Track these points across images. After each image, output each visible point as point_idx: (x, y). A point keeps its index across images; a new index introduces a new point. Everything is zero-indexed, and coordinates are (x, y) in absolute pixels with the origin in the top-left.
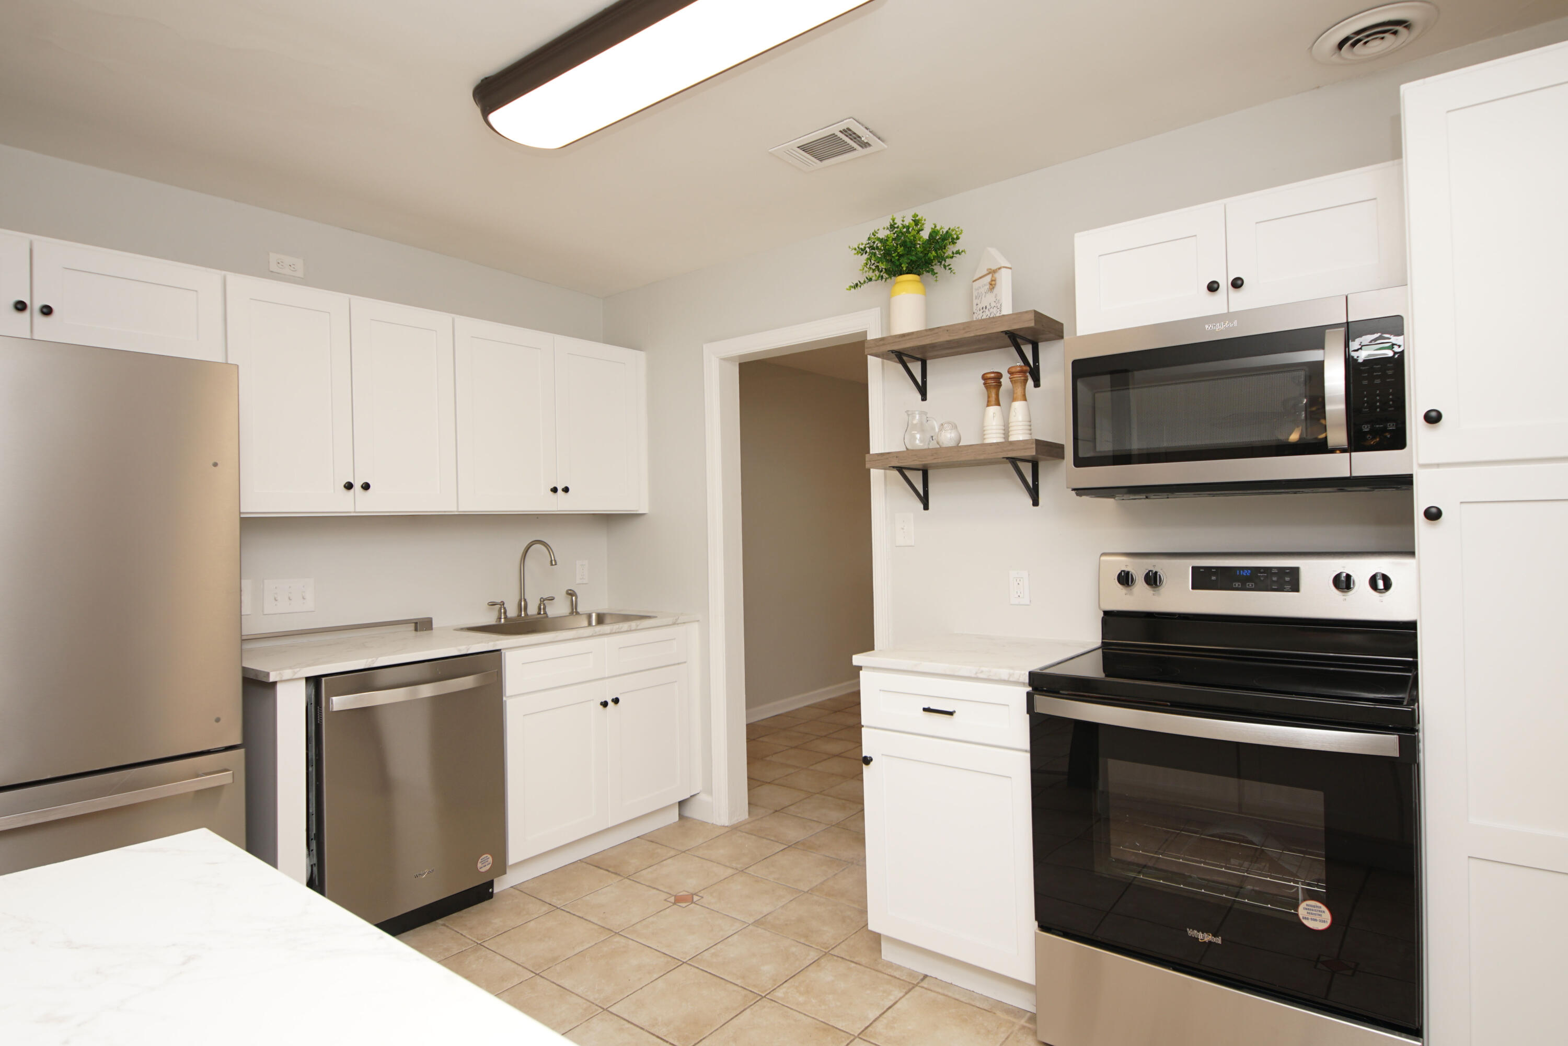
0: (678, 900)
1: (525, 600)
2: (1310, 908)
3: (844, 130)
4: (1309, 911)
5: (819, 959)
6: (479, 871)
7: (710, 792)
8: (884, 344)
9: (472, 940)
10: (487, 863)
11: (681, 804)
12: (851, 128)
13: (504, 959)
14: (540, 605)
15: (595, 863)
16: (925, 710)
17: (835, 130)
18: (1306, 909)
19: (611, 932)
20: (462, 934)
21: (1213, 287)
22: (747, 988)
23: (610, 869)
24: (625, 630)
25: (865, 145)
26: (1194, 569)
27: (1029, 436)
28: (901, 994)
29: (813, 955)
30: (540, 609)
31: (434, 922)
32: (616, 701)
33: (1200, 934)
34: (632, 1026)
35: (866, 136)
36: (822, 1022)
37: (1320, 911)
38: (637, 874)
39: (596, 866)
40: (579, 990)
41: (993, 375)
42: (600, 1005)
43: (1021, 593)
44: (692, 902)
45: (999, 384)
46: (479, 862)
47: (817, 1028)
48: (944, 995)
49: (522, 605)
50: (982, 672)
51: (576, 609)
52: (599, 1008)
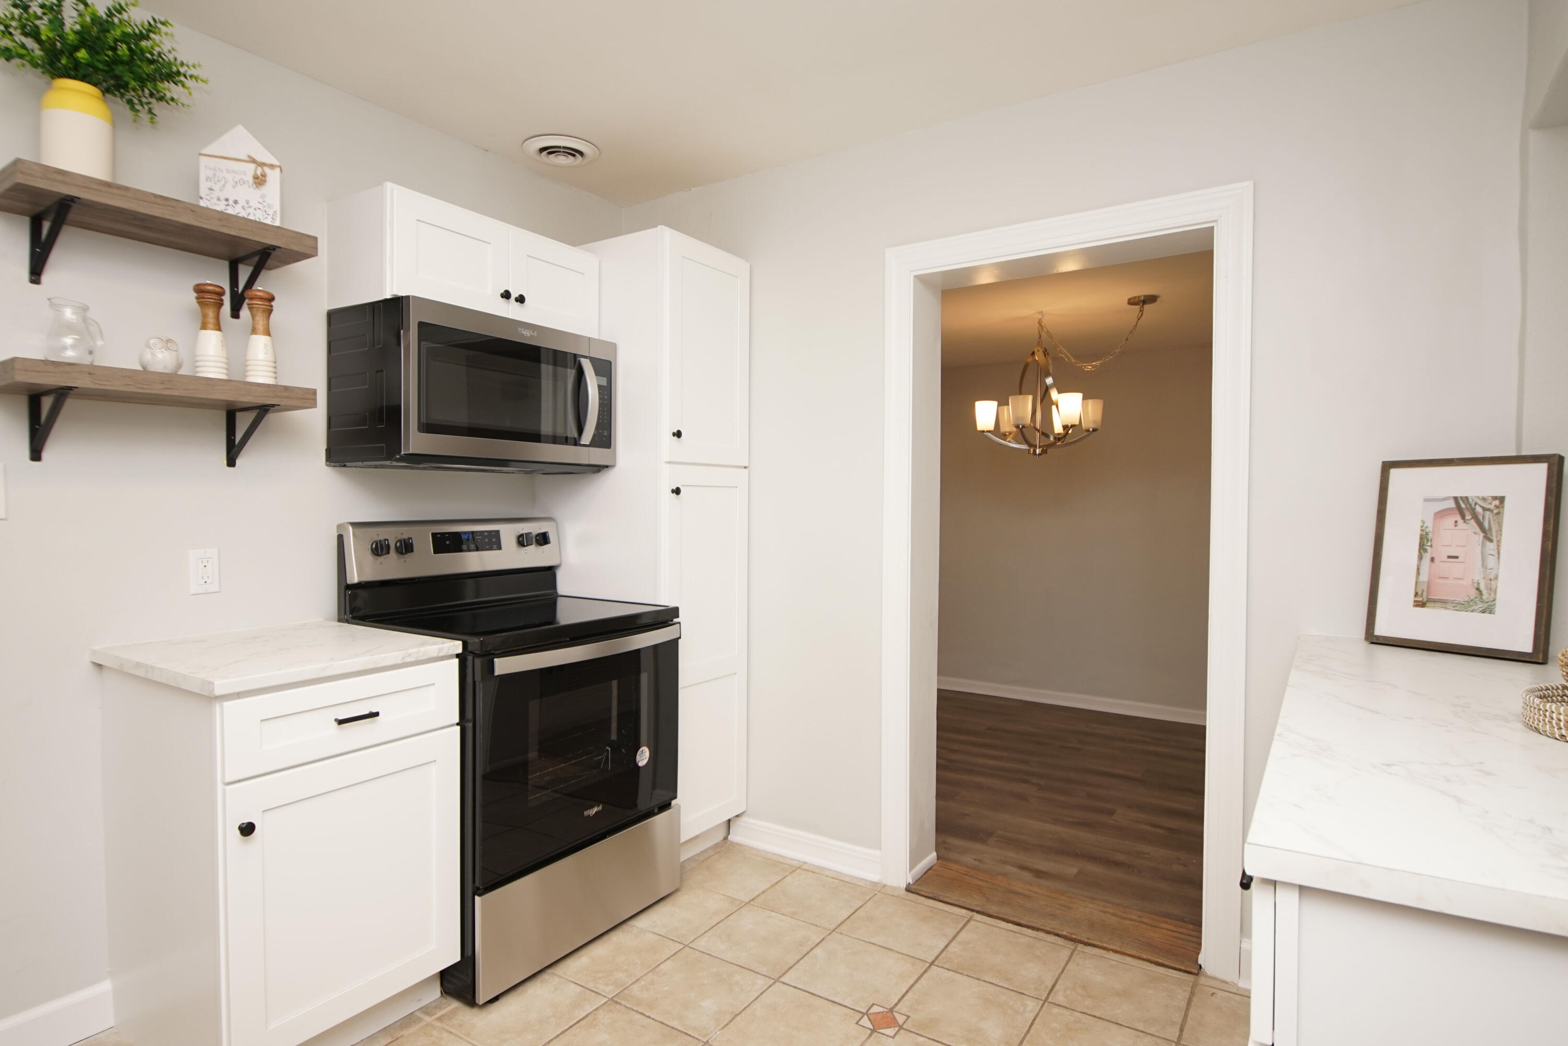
21: (506, 295)
26: (434, 535)
27: (274, 379)
33: (591, 810)
43: (208, 577)
45: (221, 302)
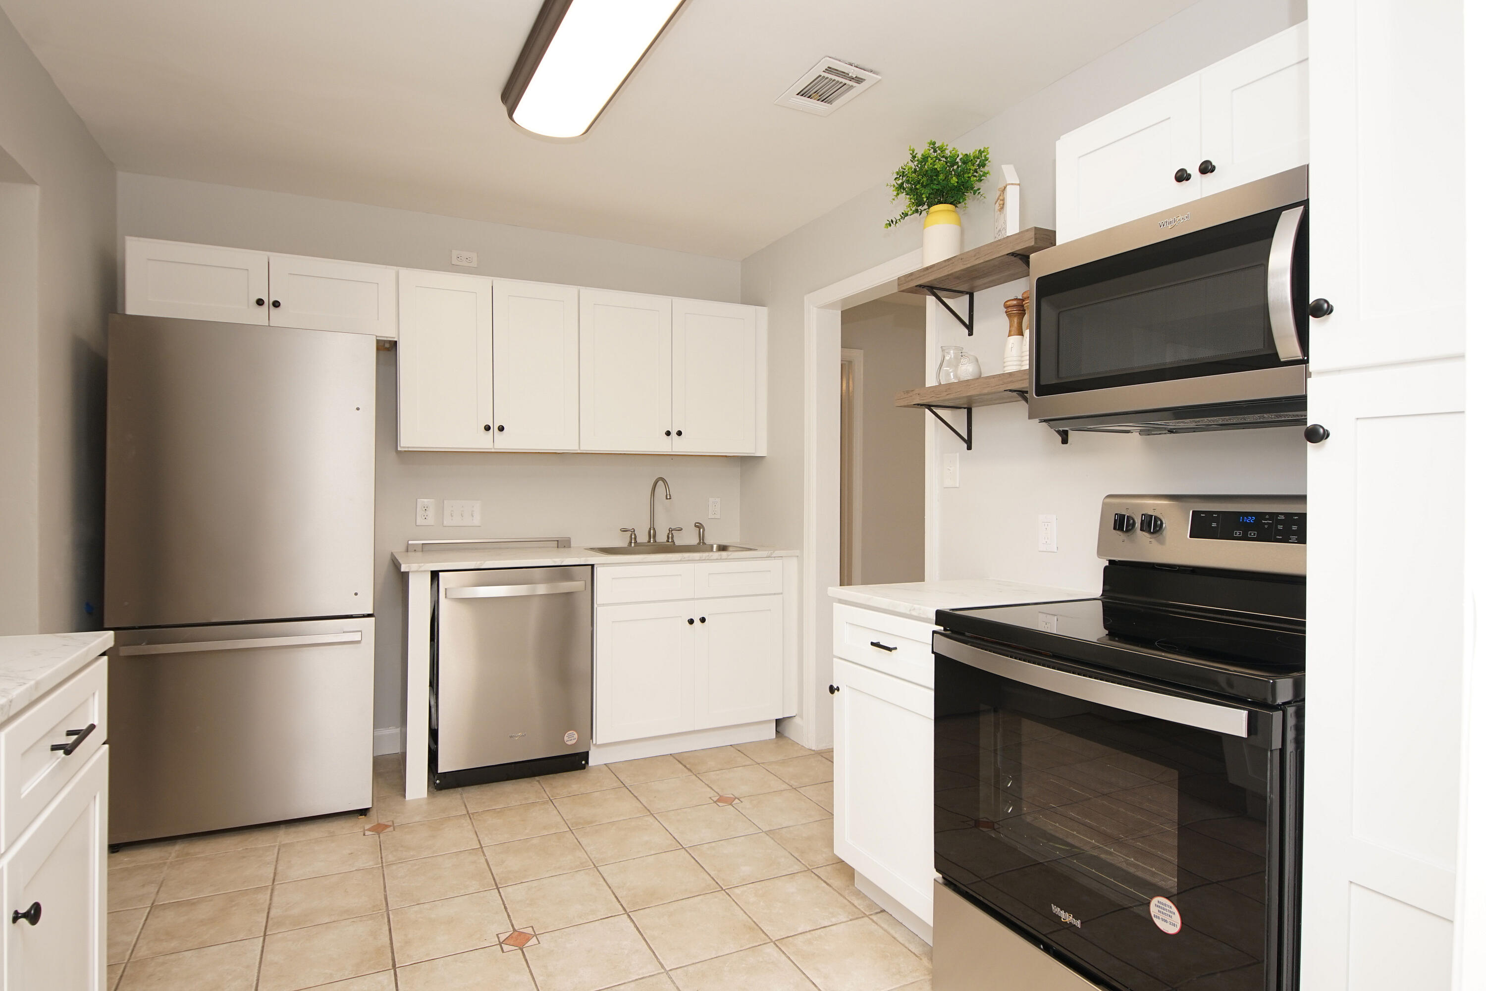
0: (721, 799)
1: (654, 529)
2: (1161, 905)
3: (826, 69)
4: (1160, 910)
5: (797, 873)
6: (566, 744)
7: (802, 717)
8: (912, 280)
9: (548, 796)
10: (572, 738)
11: (778, 722)
12: (830, 66)
13: (558, 814)
14: (669, 534)
15: (678, 758)
16: (873, 644)
17: (819, 70)
18: (1158, 906)
19: (648, 812)
20: (545, 790)
21: (1182, 176)
22: (716, 879)
23: (687, 766)
24: (715, 558)
25: (859, 80)
26: (1192, 514)
28: (845, 920)
29: (796, 868)
30: (668, 537)
31: (533, 778)
32: (703, 620)
33: (1063, 912)
34: (605, 884)
35: (853, 72)
36: (754, 922)
37: (1170, 911)
38: (706, 773)
39: (679, 761)
40: (588, 849)
41: (1015, 302)
42: (595, 863)
43: (1048, 539)
44: (731, 804)
45: (1023, 312)
46: (565, 736)
47: (745, 925)
48: (885, 930)
49: (652, 534)
50: (914, 609)
51: (703, 540)
52: (592, 864)
